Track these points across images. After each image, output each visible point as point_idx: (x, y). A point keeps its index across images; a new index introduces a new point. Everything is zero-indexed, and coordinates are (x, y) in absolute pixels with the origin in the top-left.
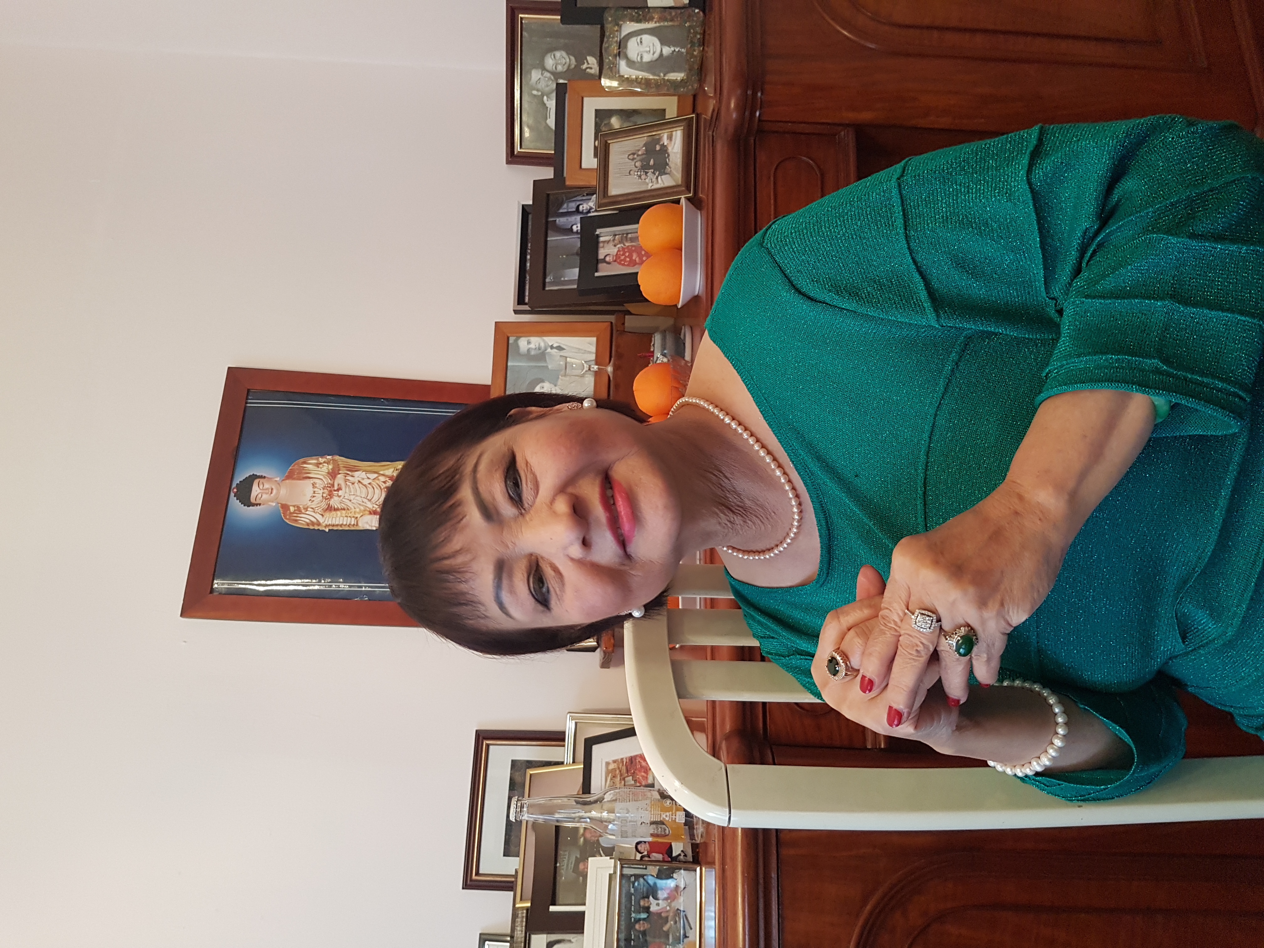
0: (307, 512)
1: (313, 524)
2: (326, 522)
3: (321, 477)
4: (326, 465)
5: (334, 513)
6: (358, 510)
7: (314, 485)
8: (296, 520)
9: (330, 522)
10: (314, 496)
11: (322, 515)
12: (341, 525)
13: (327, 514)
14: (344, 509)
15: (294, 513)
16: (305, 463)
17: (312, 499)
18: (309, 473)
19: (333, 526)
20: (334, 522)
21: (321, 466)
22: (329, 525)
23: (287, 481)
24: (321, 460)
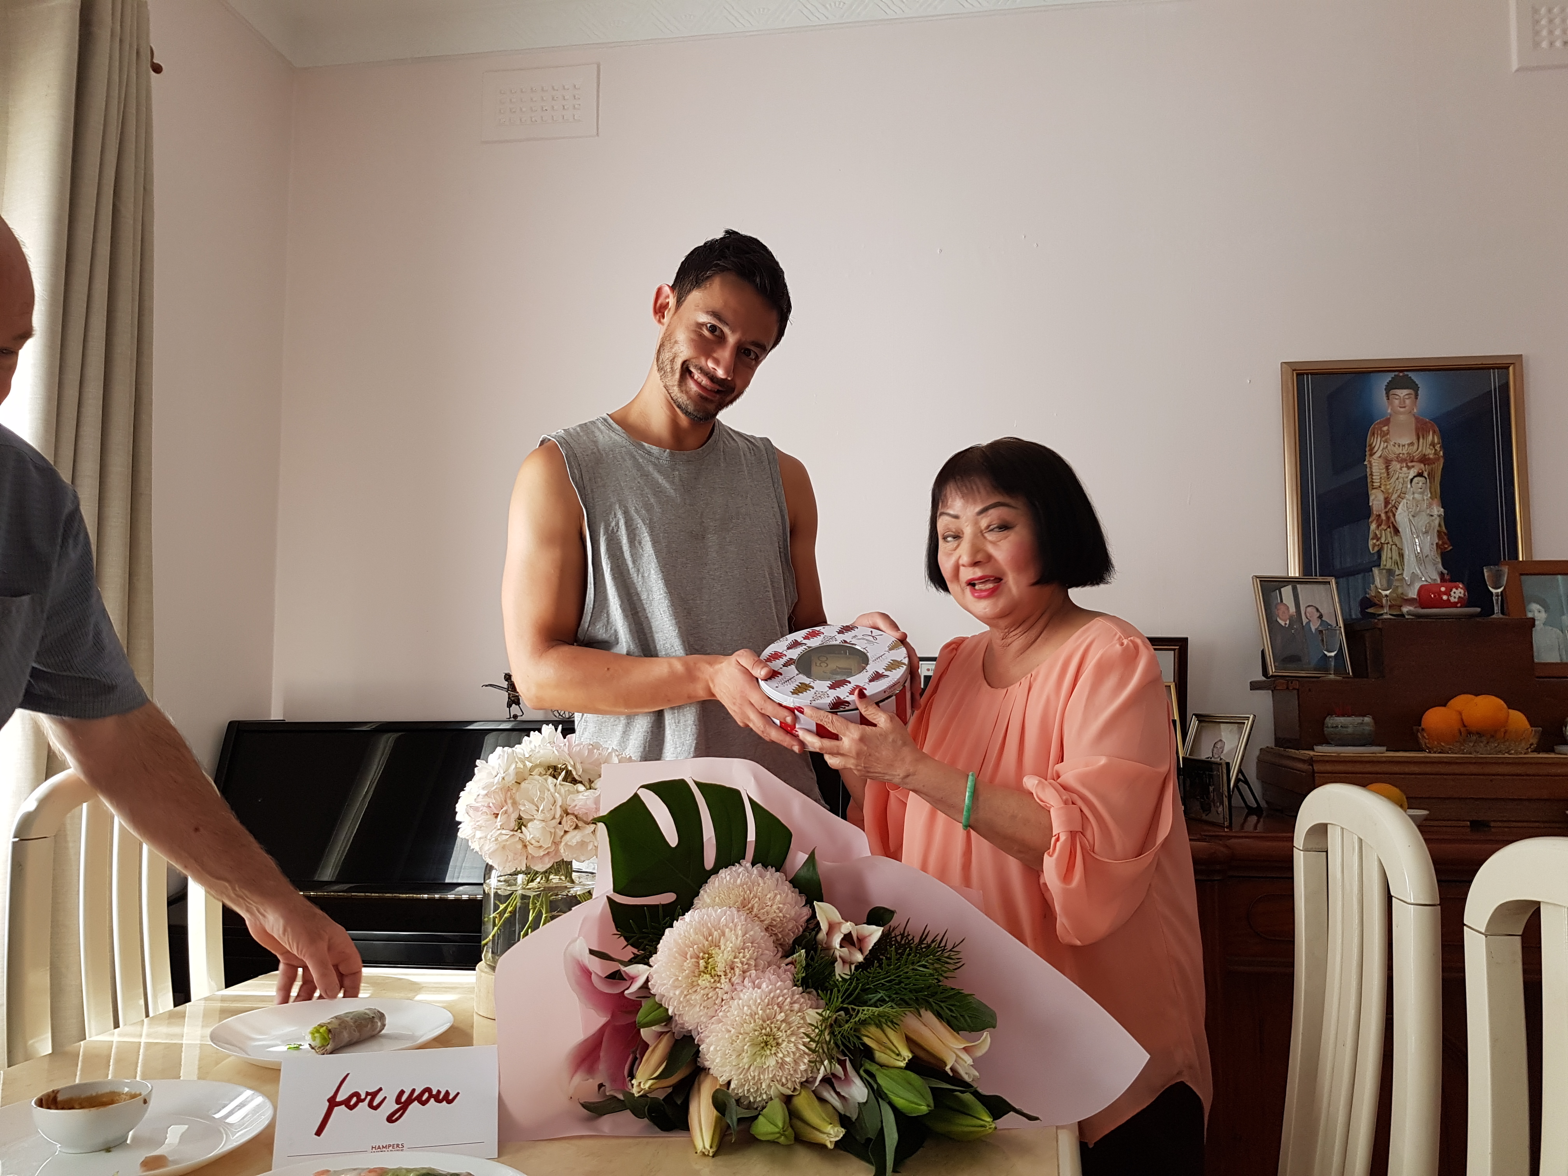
0: (1382, 443)
1: (1372, 449)
2: (1373, 461)
3: (1419, 450)
4: (1433, 451)
5: (1384, 466)
6: (1388, 487)
7: (1412, 444)
8: (1373, 434)
9: (1374, 464)
10: (1399, 446)
11: (1380, 457)
12: (1371, 475)
13: (1381, 460)
14: (1388, 475)
15: (1382, 431)
16: (1434, 432)
17: (1397, 446)
18: (1423, 438)
19: (1371, 468)
20: (1374, 468)
21: (1431, 447)
22: (1371, 464)
23: (1413, 419)
24: (1438, 447)
